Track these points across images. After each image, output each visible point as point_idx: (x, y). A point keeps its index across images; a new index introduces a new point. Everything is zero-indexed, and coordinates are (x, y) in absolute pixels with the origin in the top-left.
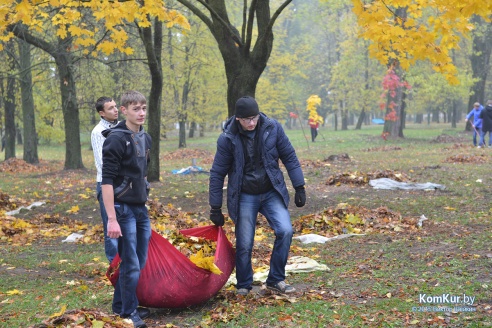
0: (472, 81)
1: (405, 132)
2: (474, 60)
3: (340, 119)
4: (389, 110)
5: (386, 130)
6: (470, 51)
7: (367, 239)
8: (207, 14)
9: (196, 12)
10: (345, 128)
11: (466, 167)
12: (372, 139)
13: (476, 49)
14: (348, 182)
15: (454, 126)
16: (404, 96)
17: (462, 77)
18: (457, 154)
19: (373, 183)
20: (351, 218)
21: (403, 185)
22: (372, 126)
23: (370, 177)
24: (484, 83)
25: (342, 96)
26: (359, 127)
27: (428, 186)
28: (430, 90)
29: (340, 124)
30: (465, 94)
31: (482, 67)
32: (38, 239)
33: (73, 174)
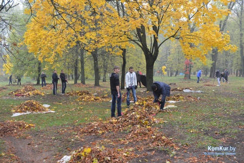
0: (212, 62)
1: (191, 78)
2: (213, 56)
3: (170, 73)
4: (186, 71)
5: (185, 77)
6: (211, 53)
7: (185, 102)
8: (141, 45)
9: (138, 44)
10: (171, 76)
11: (210, 87)
12: (181, 79)
13: (213, 52)
14: (177, 90)
15: (206, 76)
16: (191, 66)
17: (209, 61)
18: (207, 84)
19: (184, 90)
20: (181, 97)
21: (192, 91)
22: (179, 75)
23: (183, 89)
24: (215, 63)
25: (171, 66)
26: (176, 76)
27: (199, 91)
28: (199, 65)
29: (170, 75)
30: (210, 66)
31: (215, 58)
32: (103, 101)
33: (98, 88)
